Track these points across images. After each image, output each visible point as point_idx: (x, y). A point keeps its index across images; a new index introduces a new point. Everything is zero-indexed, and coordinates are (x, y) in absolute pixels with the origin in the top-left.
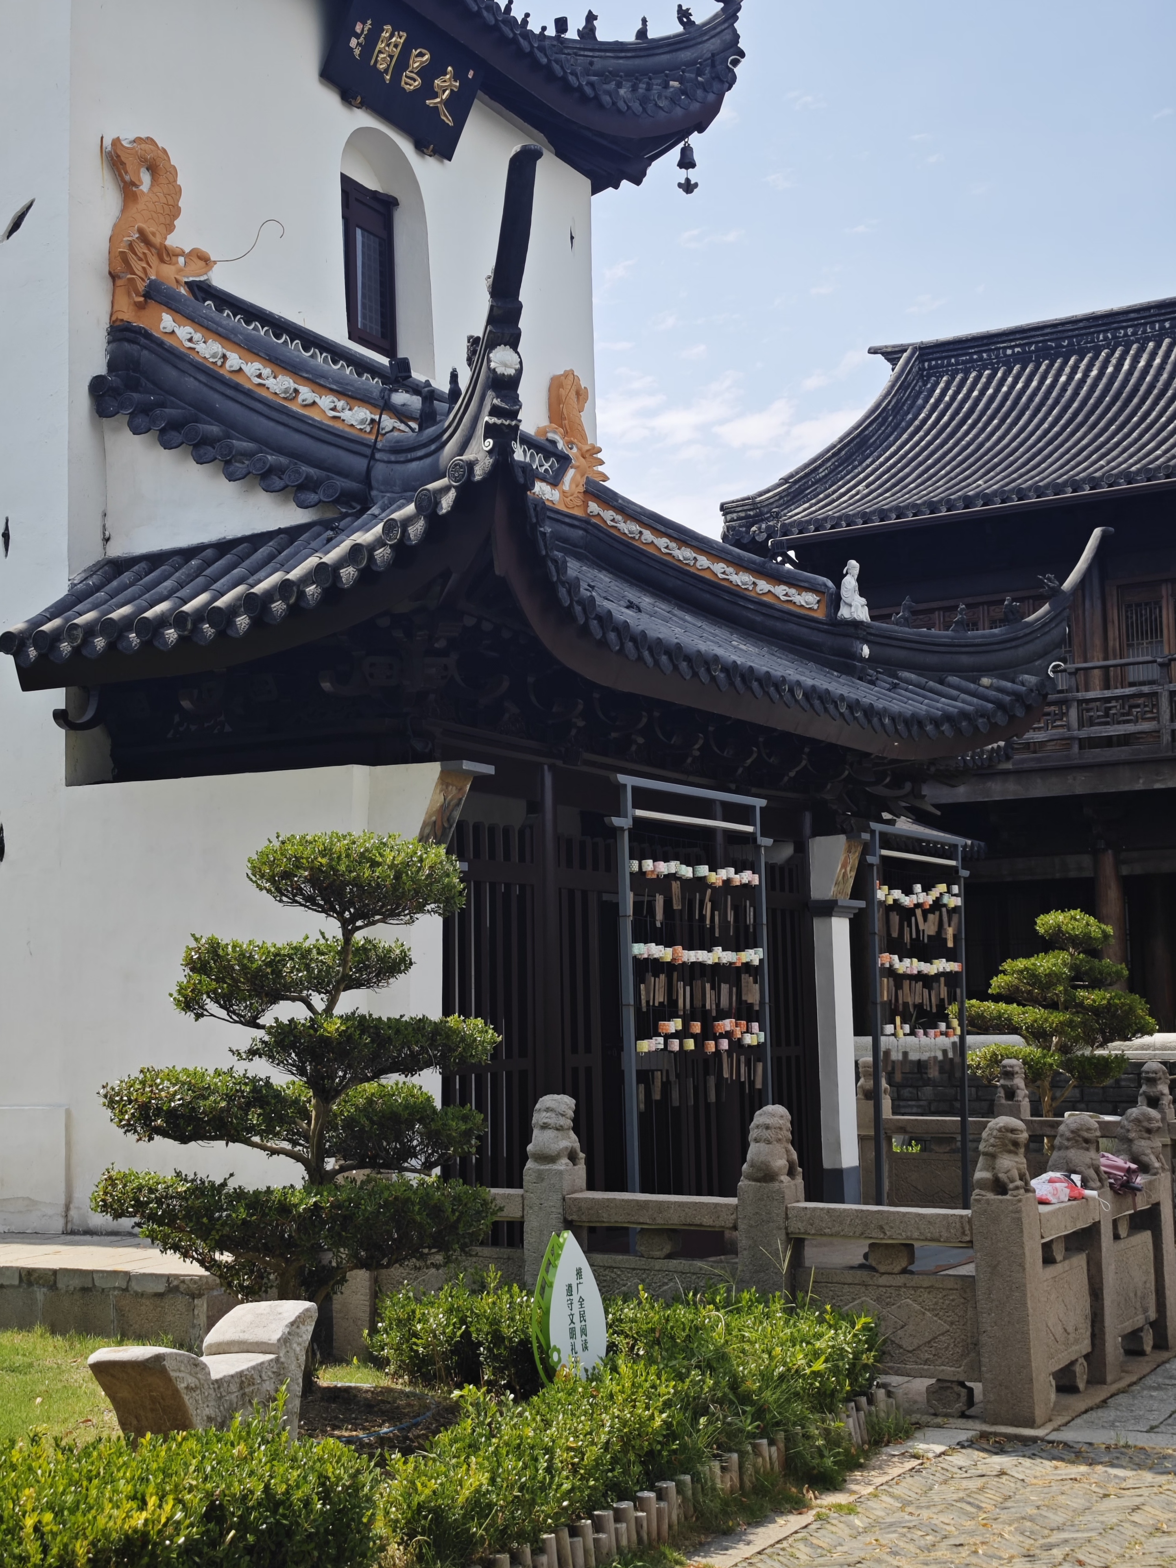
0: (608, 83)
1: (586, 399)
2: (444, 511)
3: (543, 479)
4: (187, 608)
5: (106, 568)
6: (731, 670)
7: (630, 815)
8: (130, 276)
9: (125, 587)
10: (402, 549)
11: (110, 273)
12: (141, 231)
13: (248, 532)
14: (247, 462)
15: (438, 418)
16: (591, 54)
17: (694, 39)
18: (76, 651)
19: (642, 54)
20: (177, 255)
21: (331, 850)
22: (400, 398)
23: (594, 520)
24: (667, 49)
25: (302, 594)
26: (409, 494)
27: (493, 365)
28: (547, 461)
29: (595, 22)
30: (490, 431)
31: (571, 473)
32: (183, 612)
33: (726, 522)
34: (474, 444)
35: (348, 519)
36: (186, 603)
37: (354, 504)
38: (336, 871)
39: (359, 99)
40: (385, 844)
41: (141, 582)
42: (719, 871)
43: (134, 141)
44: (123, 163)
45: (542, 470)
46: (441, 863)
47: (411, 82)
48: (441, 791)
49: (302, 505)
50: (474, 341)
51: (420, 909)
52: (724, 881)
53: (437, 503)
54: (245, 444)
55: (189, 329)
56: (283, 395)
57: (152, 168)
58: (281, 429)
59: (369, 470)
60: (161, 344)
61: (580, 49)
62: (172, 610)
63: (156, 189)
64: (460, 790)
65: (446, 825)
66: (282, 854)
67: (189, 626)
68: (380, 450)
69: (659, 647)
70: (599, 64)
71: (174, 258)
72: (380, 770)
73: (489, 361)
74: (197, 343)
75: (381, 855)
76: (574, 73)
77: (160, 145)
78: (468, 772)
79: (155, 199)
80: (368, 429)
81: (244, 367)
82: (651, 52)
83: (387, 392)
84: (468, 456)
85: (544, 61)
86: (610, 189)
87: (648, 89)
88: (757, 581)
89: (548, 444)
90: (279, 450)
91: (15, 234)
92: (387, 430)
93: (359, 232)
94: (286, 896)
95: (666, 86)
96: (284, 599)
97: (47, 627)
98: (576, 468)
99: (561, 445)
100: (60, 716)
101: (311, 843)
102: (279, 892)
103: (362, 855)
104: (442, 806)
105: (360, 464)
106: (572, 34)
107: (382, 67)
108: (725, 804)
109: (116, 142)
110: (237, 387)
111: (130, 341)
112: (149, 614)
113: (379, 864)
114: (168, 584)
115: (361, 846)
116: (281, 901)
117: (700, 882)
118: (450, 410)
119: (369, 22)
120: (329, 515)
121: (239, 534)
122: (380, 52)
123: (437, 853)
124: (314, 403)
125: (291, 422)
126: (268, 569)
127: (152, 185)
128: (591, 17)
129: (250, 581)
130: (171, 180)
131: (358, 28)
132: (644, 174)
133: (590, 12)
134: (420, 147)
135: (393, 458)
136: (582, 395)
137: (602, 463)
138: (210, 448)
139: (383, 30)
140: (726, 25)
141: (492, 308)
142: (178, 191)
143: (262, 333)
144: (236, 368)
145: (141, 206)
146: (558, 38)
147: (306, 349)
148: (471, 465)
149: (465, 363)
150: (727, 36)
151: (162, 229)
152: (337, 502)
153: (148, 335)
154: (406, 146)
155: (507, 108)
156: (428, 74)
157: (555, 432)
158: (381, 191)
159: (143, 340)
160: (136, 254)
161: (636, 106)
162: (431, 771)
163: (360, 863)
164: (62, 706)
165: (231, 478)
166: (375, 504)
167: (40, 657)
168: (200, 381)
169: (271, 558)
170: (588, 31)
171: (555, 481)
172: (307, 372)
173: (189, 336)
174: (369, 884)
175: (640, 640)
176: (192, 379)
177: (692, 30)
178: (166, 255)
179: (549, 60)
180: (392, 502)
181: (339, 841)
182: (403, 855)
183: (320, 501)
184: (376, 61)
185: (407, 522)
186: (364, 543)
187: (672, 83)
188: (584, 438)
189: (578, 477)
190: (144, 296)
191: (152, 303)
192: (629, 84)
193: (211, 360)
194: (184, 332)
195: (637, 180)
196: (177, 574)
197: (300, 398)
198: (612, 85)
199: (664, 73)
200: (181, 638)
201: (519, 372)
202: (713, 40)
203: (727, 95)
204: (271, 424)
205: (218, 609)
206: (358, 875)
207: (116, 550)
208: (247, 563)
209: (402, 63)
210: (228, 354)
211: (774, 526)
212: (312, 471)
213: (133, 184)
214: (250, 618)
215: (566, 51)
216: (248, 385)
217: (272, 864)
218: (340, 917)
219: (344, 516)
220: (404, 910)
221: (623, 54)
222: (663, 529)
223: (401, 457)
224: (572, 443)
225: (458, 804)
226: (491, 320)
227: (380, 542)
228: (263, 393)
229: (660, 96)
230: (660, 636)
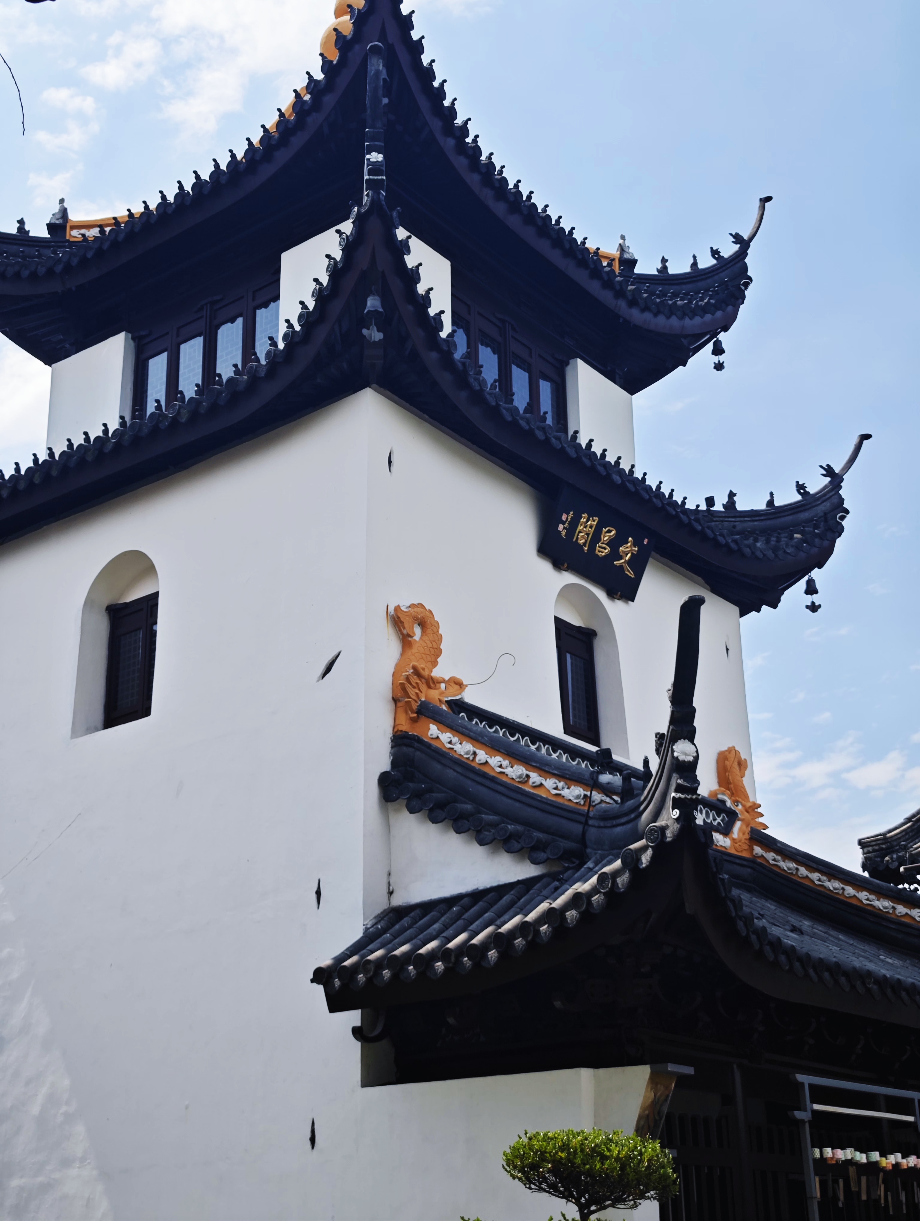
0: (747, 539)
1: (746, 768)
2: (644, 865)
3: (717, 831)
4: (451, 945)
5: (391, 915)
6: (883, 982)
7: (809, 1108)
8: (407, 700)
9: (404, 930)
10: (612, 895)
11: (393, 698)
12: (415, 668)
13: (495, 884)
14: (493, 831)
15: (636, 792)
16: (733, 520)
17: (809, 504)
18: (369, 981)
19: (772, 517)
20: (440, 683)
21: (568, 1145)
22: (605, 778)
23: (759, 860)
24: (790, 512)
25: (537, 932)
26: (615, 851)
27: (676, 754)
28: (719, 816)
29: (735, 498)
30: (676, 804)
31: (738, 825)
32: (448, 949)
33: (864, 853)
34: (664, 814)
35: (570, 872)
36: (450, 941)
37: (574, 860)
38: (573, 1164)
39: (566, 565)
40: (611, 1140)
41: (416, 926)
42: (889, 1156)
43: (410, 607)
44: (402, 622)
45: (715, 823)
46: (657, 1156)
47: (603, 550)
48: (652, 1089)
49: (534, 862)
50: (660, 737)
51: (642, 1197)
52: (893, 1165)
53: (639, 860)
54: (491, 817)
55: (449, 735)
56: (518, 780)
57: (422, 624)
58: (517, 804)
59: (584, 833)
60: (428, 746)
61: (725, 517)
62: (440, 947)
63: (425, 638)
64: (667, 1087)
65: (657, 1118)
66: (530, 1149)
67: (453, 959)
68: (591, 818)
69: (821, 965)
70: (739, 526)
71: (437, 685)
72: (602, 1072)
73: (673, 751)
74: (455, 744)
75: (609, 1150)
76: (722, 535)
77: (427, 608)
78: (672, 1073)
79: (424, 645)
80: (582, 802)
81: (489, 760)
82: (778, 515)
83: (595, 775)
84: (660, 823)
85: (699, 528)
86: (754, 613)
87: (778, 540)
88: (895, 905)
89: (718, 803)
90: (516, 820)
91: (327, 676)
92: (596, 802)
93: (568, 656)
94: (534, 1184)
95: (792, 538)
96: (524, 937)
97: (347, 963)
98: (742, 820)
99: (729, 804)
100: (357, 1032)
101: (552, 1139)
102: (527, 1181)
103: (593, 1150)
104: (653, 1102)
105: (578, 829)
106: (718, 507)
107: (581, 542)
108: (888, 1098)
109: (397, 608)
110: (485, 775)
111: (407, 745)
112: (422, 951)
113: (608, 1158)
114: (436, 926)
115: (593, 1141)
116: (530, 1188)
117: (873, 1166)
118: (645, 787)
119: (572, 513)
120: (555, 869)
121: (488, 885)
122: (580, 532)
123: (653, 1147)
124: (541, 785)
125: (524, 799)
126: (511, 912)
127: (422, 636)
128: (732, 495)
129: (498, 922)
130: (435, 630)
131: (564, 517)
132: (779, 601)
133: (731, 491)
134: (612, 594)
135: (602, 824)
136: (742, 765)
137: (761, 815)
138: (466, 822)
139: (581, 517)
140: (833, 493)
141: (673, 713)
142: (440, 638)
143: (501, 734)
144: (483, 761)
145: (414, 650)
146: (708, 510)
147: (533, 743)
148: (663, 829)
149: (654, 752)
150: (835, 500)
151: (429, 665)
152: (561, 858)
153: (419, 740)
154: (600, 594)
155: (673, 562)
156: (615, 544)
157: (723, 794)
158: (583, 626)
159: (416, 744)
160: (411, 684)
161: (770, 554)
162: (643, 1072)
163: (592, 1157)
164: (358, 1023)
165: (481, 843)
166: (589, 859)
167: (343, 986)
168: (457, 772)
169: (512, 904)
170: (731, 504)
171: (726, 831)
172: (535, 762)
173: (449, 740)
174: (600, 1176)
175: (806, 960)
176: (452, 771)
177: (808, 497)
178: (432, 683)
179: (703, 528)
180: (602, 858)
181: (574, 1137)
182: (626, 1149)
183: (548, 859)
184: (577, 538)
185: (616, 874)
186: (583, 892)
187: (796, 535)
188: (746, 797)
189: (744, 827)
190: (417, 713)
191: (423, 718)
192: (763, 539)
193: (465, 756)
194: (446, 737)
195: (774, 604)
196: (443, 919)
197: (531, 781)
198: (751, 541)
199: (790, 529)
200: (446, 969)
201: (696, 758)
202: (825, 504)
203: (838, 540)
204: (510, 801)
205: (474, 945)
206: (591, 1167)
207: (398, 900)
208: (495, 908)
209: (596, 538)
210: (477, 751)
211: (903, 857)
212: (541, 835)
213: (409, 636)
214: (498, 952)
215: (715, 519)
216: (492, 774)
217: (522, 1158)
218: (578, 1203)
219: (567, 869)
220: (628, 1197)
221: (757, 518)
222: (814, 865)
223: (609, 823)
224: (737, 802)
225: (666, 1100)
226: (672, 721)
227: (594, 890)
228: (504, 779)
229: (787, 545)
230: (821, 956)
